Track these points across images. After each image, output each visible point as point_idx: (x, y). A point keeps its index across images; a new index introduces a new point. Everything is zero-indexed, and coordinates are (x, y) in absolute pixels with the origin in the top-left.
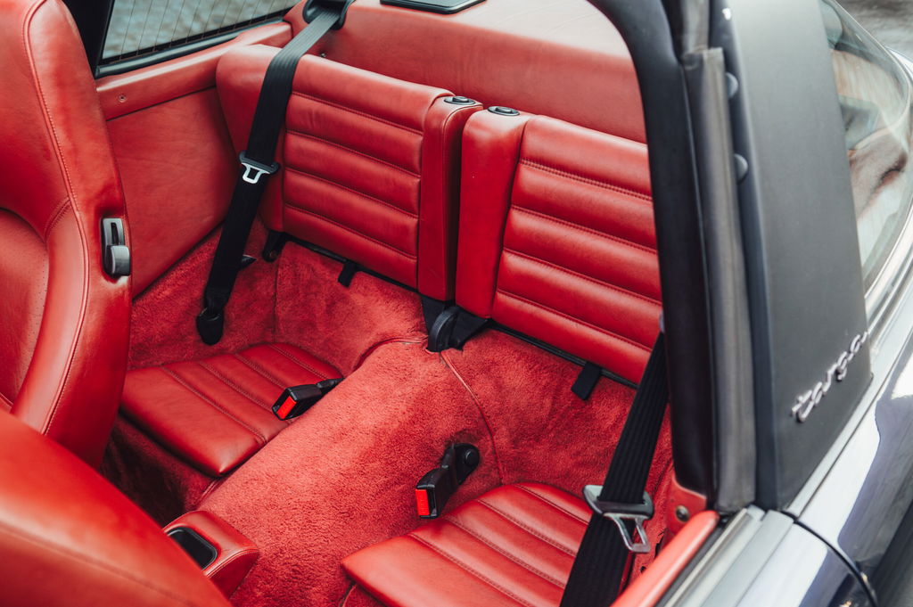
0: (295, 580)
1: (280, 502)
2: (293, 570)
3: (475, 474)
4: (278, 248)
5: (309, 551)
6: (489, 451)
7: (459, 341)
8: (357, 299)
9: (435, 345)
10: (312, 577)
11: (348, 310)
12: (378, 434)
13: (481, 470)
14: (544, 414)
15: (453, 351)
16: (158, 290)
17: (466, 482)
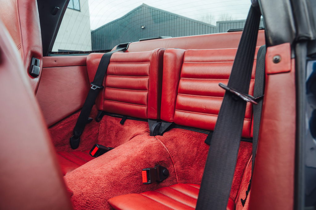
0: (87, 207)
1: (85, 177)
2: (87, 202)
3: (167, 179)
4: (101, 117)
5: (95, 195)
6: (172, 172)
7: (161, 132)
8: (126, 128)
9: (153, 134)
10: (95, 207)
11: (123, 132)
12: (128, 158)
13: (169, 179)
14: (194, 154)
15: (159, 136)
16: (58, 126)
17: (164, 182)
